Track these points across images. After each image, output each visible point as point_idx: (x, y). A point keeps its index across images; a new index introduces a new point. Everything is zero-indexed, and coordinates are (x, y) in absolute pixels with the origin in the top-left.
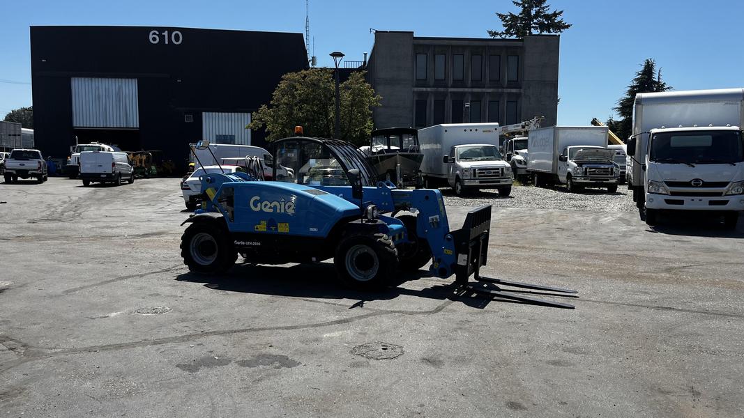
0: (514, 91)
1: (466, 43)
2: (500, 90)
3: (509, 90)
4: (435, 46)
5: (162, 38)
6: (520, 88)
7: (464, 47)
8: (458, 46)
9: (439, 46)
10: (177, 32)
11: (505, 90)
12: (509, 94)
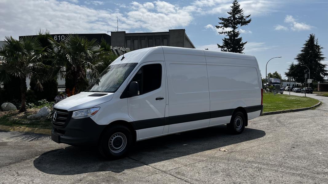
4: (133, 37)
5: (58, 38)
7: (145, 36)
9: (135, 36)
10: (63, 36)
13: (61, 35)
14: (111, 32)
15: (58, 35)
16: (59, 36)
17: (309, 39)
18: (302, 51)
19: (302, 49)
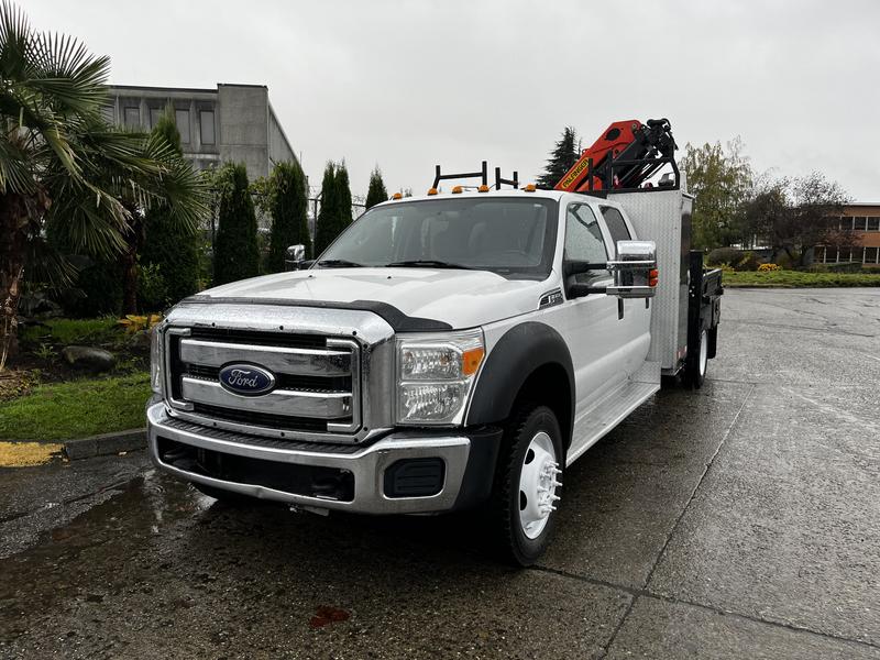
0: (209, 157)
1: (140, 93)
2: (190, 156)
3: (202, 156)
6: (217, 154)
7: (137, 100)
8: (129, 98)
11: (197, 156)
12: (202, 161)
17: (562, 139)
18: (548, 168)
19: (548, 164)
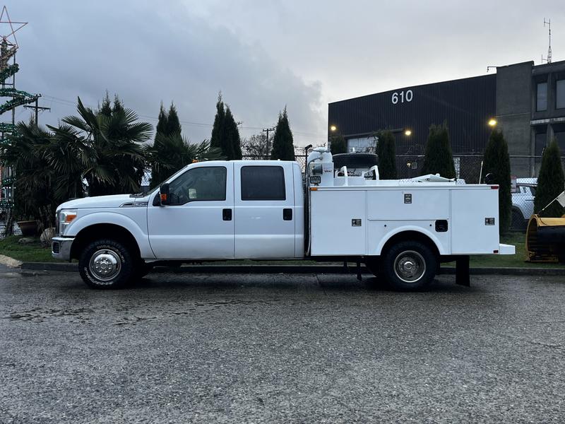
5: (399, 97)
10: (410, 91)
13: (405, 90)
14: (497, 68)
15: (399, 91)
16: (402, 94)
